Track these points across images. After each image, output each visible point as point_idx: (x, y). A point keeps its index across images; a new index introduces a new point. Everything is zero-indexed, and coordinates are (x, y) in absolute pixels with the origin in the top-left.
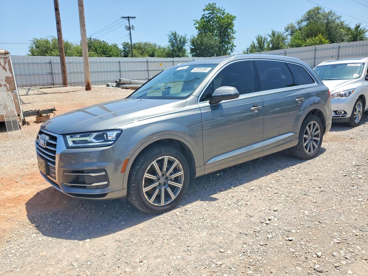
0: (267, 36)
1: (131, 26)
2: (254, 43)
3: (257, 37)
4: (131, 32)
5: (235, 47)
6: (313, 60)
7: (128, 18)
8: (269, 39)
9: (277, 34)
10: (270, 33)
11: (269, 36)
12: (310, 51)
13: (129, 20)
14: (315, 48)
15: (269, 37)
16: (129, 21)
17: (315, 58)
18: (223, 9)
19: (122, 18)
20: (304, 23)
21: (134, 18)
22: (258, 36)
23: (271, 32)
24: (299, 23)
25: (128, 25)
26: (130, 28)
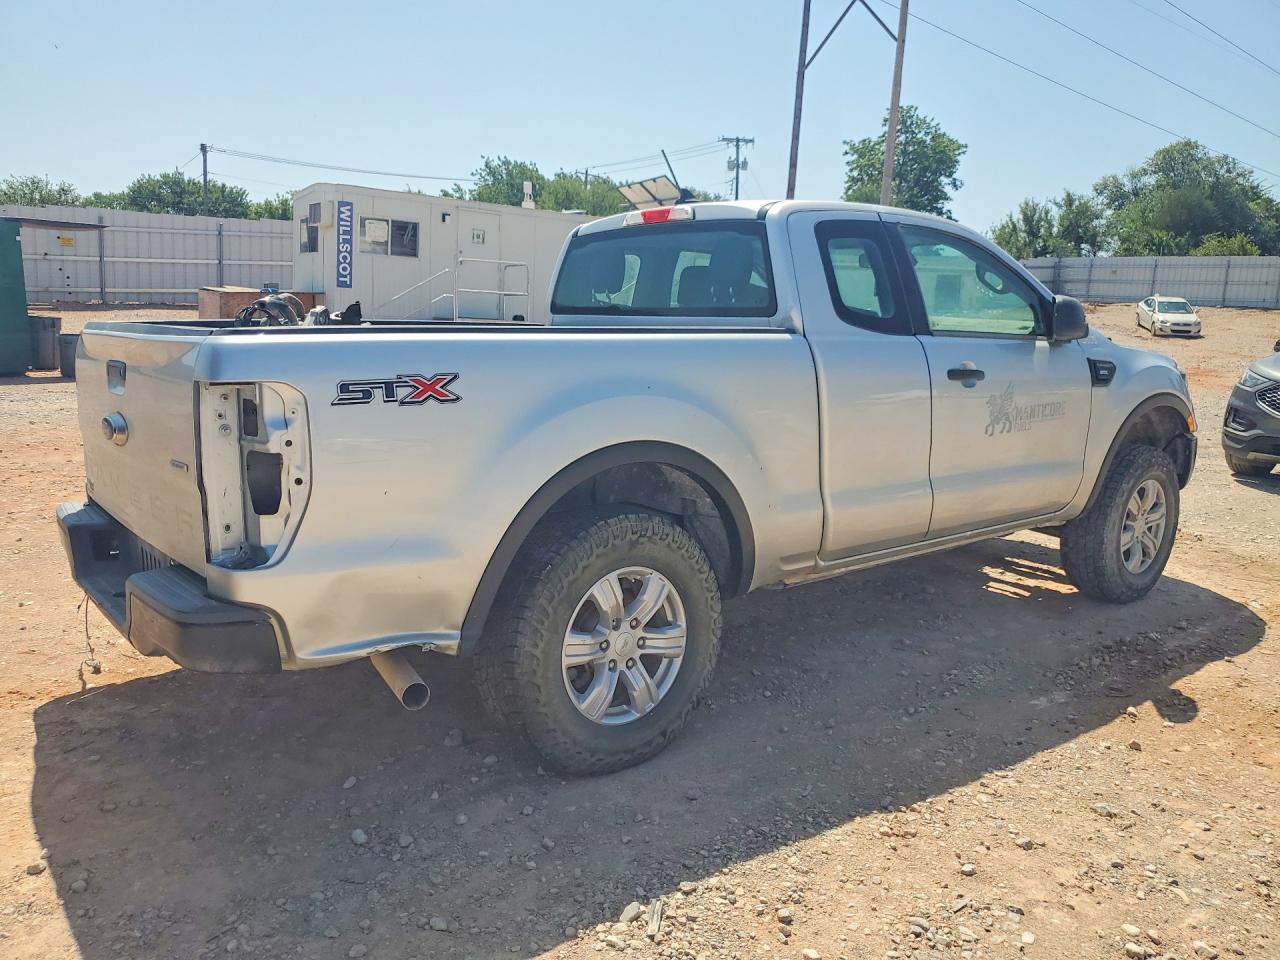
0: (1050, 205)
1: (741, 160)
2: (1015, 219)
3: (1023, 206)
4: (740, 175)
6: (1221, 288)
7: (738, 140)
8: (1056, 213)
9: (1077, 203)
10: (1060, 197)
11: (1056, 204)
12: (1215, 266)
13: (738, 146)
14: (1229, 261)
15: (1055, 209)
16: (738, 148)
17: (1227, 283)
18: (933, 124)
19: (724, 139)
20: (1150, 180)
21: (752, 141)
22: (1027, 204)
23: (1064, 195)
24: (1134, 176)
25: (734, 157)
26: (736, 165)
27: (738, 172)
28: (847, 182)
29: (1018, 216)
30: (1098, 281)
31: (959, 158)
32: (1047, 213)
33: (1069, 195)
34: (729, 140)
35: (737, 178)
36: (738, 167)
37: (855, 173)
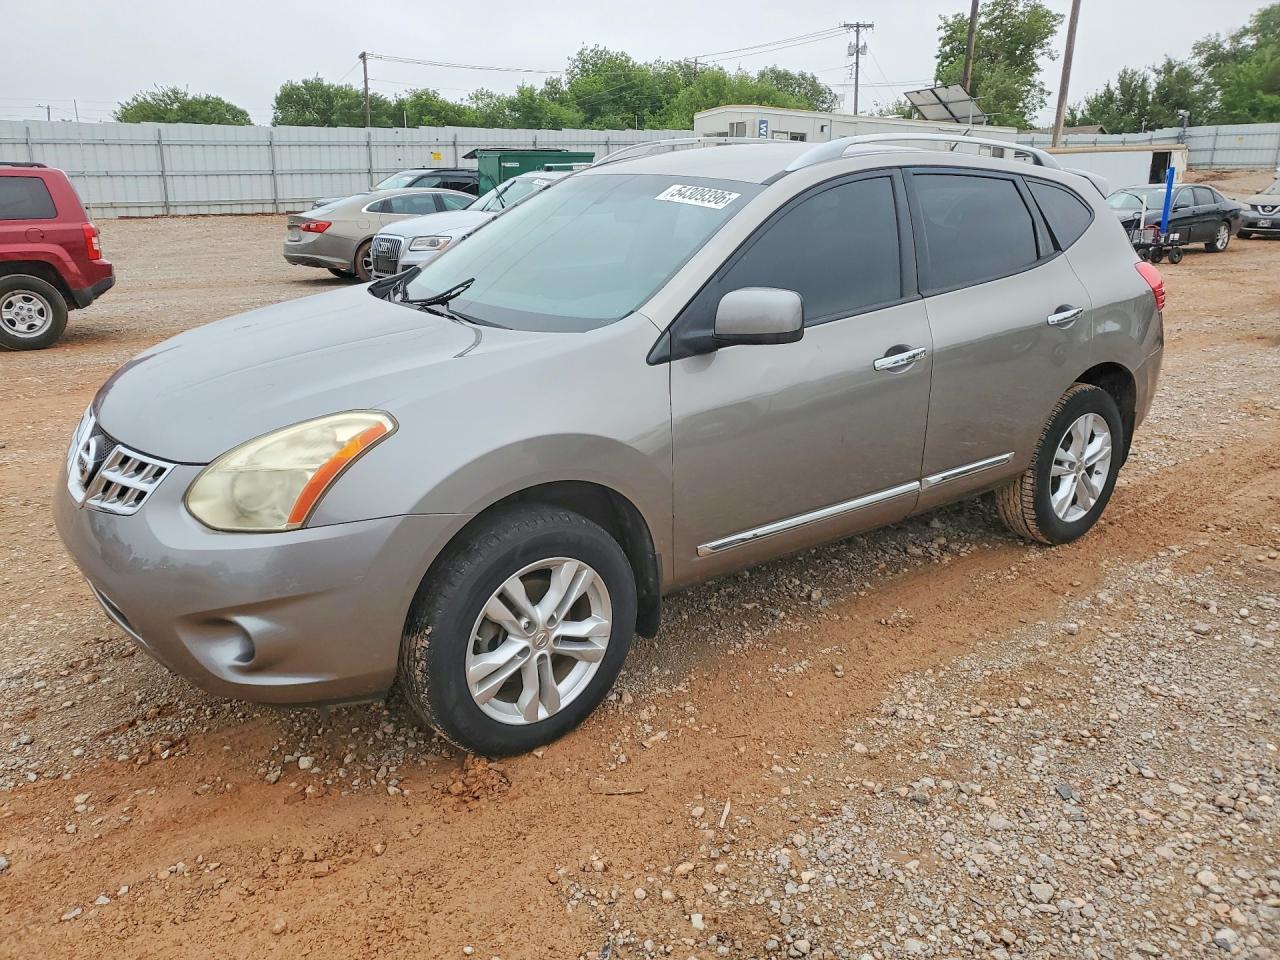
0: (1149, 73)
1: (861, 44)
2: (1112, 88)
3: (1122, 74)
4: (860, 60)
5: (1049, 93)
7: (858, 26)
8: (1153, 80)
9: (1176, 69)
10: (1160, 64)
11: (1155, 71)
13: (858, 32)
15: (1153, 76)
16: (858, 34)
19: (846, 25)
20: (1249, 41)
21: (871, 26)
22: (1125, 72)
23: (1164, 62)
24: (1236, 38)
25: (854, 42)
26: (857, 51)
27: (857, 57)
28: (938, 57)
29: (1115, 85)
30: (1223, 149)
31: (1055, 28)
32: (1144, 80)
33: (1169, 63)
34: (852, 26)
35: (857, 64)
36: (858, 52)
37: (947, 48)
